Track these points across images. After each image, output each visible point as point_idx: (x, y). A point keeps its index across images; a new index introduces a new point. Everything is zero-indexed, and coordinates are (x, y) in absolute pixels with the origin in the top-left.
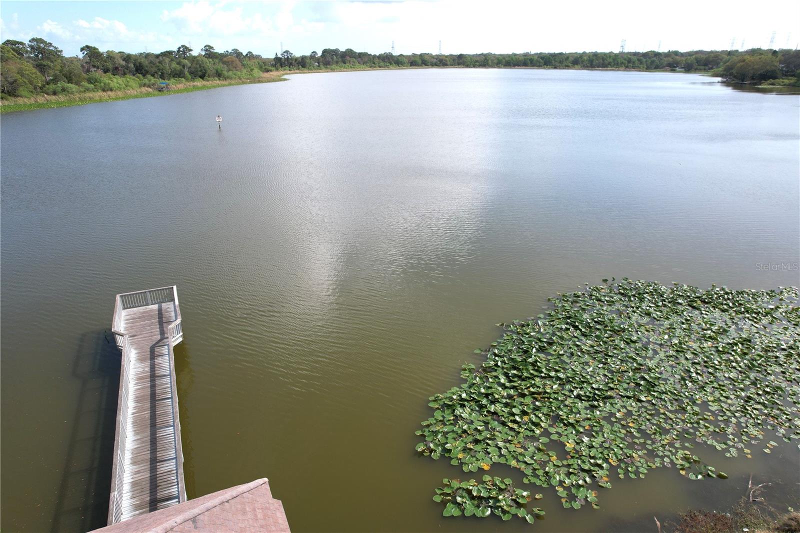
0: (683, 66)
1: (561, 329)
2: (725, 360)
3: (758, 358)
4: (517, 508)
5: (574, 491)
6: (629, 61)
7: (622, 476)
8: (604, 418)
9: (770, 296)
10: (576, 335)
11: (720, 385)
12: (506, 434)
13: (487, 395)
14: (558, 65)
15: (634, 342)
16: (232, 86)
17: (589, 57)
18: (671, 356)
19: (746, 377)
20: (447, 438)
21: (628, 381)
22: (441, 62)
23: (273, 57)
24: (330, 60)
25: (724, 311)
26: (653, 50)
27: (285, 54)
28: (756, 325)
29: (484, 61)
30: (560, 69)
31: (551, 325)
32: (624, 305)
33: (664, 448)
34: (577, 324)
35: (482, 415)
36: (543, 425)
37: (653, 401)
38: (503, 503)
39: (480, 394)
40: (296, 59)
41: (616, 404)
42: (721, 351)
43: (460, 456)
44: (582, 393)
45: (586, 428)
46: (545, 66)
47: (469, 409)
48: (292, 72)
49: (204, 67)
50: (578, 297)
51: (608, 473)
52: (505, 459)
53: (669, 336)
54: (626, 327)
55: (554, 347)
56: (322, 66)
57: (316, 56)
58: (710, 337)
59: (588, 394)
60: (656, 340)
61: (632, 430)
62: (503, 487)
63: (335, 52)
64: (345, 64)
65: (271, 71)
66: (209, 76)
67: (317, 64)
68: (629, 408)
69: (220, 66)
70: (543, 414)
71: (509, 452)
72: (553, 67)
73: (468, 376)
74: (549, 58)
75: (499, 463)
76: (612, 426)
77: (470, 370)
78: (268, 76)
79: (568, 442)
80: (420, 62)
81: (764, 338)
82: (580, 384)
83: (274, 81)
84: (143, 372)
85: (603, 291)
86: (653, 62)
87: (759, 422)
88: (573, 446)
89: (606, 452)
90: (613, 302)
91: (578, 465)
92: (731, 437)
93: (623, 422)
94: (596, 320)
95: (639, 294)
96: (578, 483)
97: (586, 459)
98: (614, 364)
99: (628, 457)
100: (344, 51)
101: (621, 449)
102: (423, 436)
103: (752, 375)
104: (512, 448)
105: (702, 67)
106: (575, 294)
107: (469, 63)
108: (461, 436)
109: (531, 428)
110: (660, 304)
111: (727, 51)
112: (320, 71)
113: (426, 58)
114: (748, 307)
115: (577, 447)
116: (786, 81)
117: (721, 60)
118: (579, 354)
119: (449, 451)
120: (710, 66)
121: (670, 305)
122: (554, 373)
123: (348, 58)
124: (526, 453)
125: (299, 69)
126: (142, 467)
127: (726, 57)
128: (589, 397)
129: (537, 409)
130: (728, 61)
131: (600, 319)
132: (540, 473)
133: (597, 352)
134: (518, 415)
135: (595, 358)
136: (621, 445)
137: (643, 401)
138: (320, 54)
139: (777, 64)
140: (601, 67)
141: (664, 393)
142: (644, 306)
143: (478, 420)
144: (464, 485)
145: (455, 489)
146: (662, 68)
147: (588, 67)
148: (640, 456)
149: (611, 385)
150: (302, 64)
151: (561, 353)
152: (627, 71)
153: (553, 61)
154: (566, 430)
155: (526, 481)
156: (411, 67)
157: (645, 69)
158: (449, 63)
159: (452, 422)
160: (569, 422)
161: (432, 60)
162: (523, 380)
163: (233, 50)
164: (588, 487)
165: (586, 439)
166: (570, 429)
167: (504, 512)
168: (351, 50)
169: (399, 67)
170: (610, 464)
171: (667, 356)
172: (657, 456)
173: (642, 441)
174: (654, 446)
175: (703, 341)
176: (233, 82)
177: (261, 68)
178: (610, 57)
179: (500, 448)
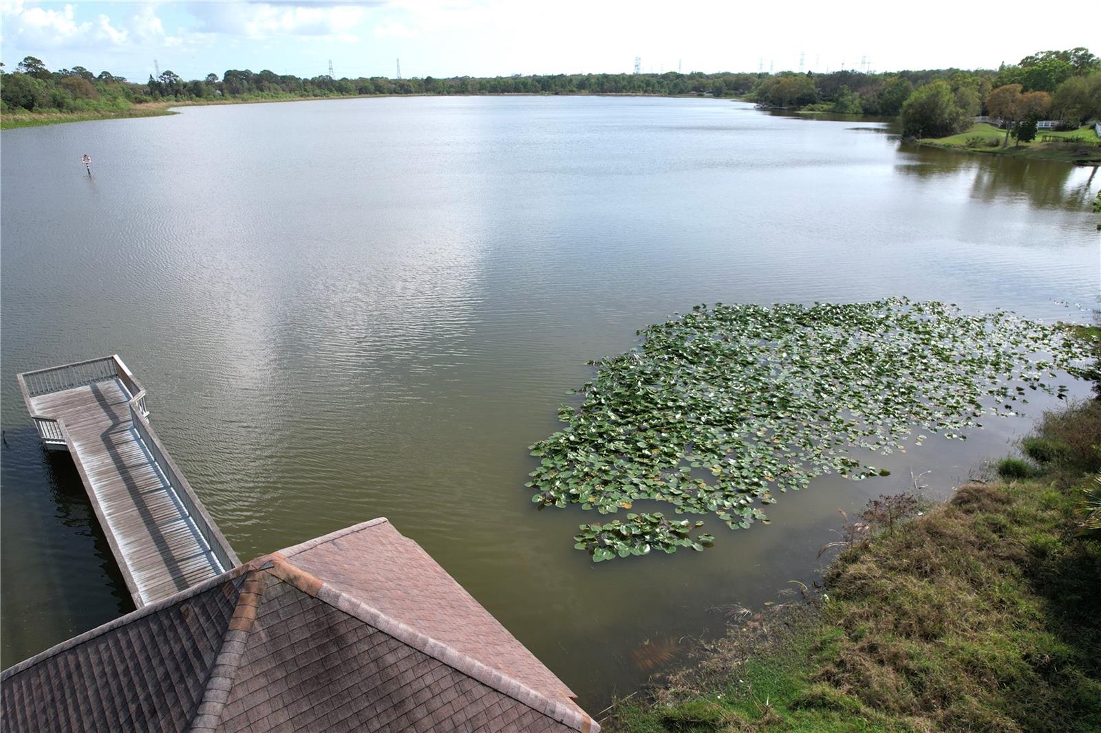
0: (711, 91)
1: (664, 359)
2: (853, 369)
3: (885, 364)
4: (678, 539)
5: (737, 512)
6: (648, 84)
7: (784, 490)
8: (745, 439)
9: (877, 307)
10: (683, 363)
11: (855, 393)
12: (638, 469)
13: (601, 435)
14: (559, 89)
15: (752, 363)
16: (84, 122)
17: (598, 79)
18: (796, 373)
19: (878, 382)
20: (568, 484)
21: (758, 401)
22: (402, 88)
23: (146, 81)
24: (239, 86)
25: (836, 325)
26: (673, 71)
27: (165, 76)
28: (873, 335)
29: (462, 87)
30: (563, 95)
31: (651, 357)
32: (727, 330)
33: (819, 457)
34: (680, 352)
35: (602, 455)
36: (678, 455)
37: (793, 416)
38: (661, 537)
39: (591, 435)
40: (185, 85)
41: (752, 424)
42: (846, 362)
43: (591, 499)
44: (711, 418)
45: (728, 451)
46: (544, 92)
47: (583, 452)
48: (181, 103)
49: (29, 91)
50: (672, 326)
51: (768, 489)
52: (646, 495)
53: (788, 354)
54: (738, 350)
55: (663, 378)
56: (227, 95)
57: (216, 81)
58: (831, 350)
59: (717, 418)
60: (775, 359)
61: (780, 446)
62: (655, 521)
63: (245, 75)
64: (262, 91)
65: (146, 101)
66: (40, 106)
67: (219, 92)
68: (769, 426)
69: (58, 91)
70: (675, 445)
71: (649, 486)
72: (554, 93)
73: (569, 419)
74: (548, 81)
75: (641, 499)
76: (757, 445)
77: (570, 413)
78: (144, 108)
79: (713, 468)
80: (372, 88)
81: (884, 345)
82: (705, 410)
83: (155, 114)
84: (103, 465)
85: (698, 318)
86: (676, 85)
87: (904, 419)
88: (720, 470)
89: (758, 470)
90: (713, 327)
91: (732, 487)
92: (882, 437)
93: (767, 440)
94: (701, 346)
95: (741, 317)
96: (740, 503)
97: (740, 480)
98: (737, 386)
99: (785, 471)
100: (259, 73)
101: (774, 465)
102: (535, 486)
103: (884, 380)
104: (650, 482)
105: (733, 92)
106: (667, 324)
107: (441, 89)
108: (583, 481)
109: (666, 460)
110: (767, 324)
111: (756, 74)
112: (227, 102)
113: (382, 83)
114: (860, 319)
115: (726, 471)
116: (825, 107)
117: (753, 84)
118: (694, 381)
119: (576, 496)
120: (742, 91)
121: (778, 325)
122: (672, 403)
123: (266, 83)
124: (669, 485)
125: (191, 99)
126: (154, 571)
127: (757, 80)
128: (720, 421)
129: (664, 441)
130: (760, 85)
131: (705, 345)
132: (693, 501)
133: (713, 378)
134: (645, 449)
135: (713, 384)
136: (773, 462)
137: (782, 418)
138: (221, 78)
139: (813, 87)
140: (614, 92)
141: (801, 407)
142: (750, 328)
143: (599, 461)
144: (608, 527)
145: (598, 533)
146: (688, 92)
147: (597, 92)
148: (796, 469)
149: (742, 407)
150: (196, 92)
151: (673, 382)
152: (646, 96)
153: (553, 85)
154: (706, 456)
155: (678, 511)
156: (360, 96)
157: (667, 94)
158: (413, 90)
159: (567, 467)
160: (707, 448)
161: (390, 85)
162: (637, 414)
163: (74, 68)
164: (752, 506)
165: (732, 462)
166: (710, 455)
167: (667, 546)
168: (269, 73)
169: (343, 95)
170: (767, 480)
171: (793, 373)
172: (814, 466)
173: (794, 454)
174: (808, 457)
175: (825, 355)
176: (87, 116)
177: (128, 96)
178: (624, 79)
179: (636, 485)
